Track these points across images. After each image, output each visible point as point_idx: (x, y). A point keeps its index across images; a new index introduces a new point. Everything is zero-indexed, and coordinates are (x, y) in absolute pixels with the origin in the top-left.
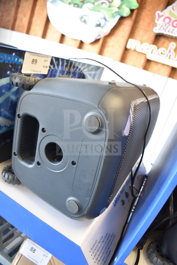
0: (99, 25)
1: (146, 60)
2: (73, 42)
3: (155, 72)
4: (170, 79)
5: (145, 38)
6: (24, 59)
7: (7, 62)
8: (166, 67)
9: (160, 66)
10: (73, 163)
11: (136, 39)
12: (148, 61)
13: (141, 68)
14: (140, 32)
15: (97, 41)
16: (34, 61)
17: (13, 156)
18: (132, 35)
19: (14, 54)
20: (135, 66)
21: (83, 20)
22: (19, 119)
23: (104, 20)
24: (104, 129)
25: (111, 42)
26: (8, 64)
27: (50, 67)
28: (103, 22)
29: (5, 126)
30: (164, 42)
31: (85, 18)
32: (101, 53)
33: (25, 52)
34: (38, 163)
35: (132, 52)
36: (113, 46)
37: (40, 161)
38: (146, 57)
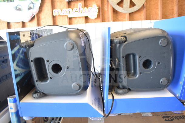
0: (30, 8)
1: (68, 18)
2: (18, 25)
3: (77, 24)
4: (87, 24)
5: (62, 6)
6: (20, 35)
7: (14, 39)
8: (81, 18)
9: (78, 19)
10: (68, 68)
11: (57, 9)
12: (70, 19)
13: (68, 24)
14: (57, 4)
15: (33, 18)
16: (24, 35)
17: (36, 82)
18: (53, 7)
19: (16, 34)
20: (64, 25)
21: (18, 8)
22: (33, 63)
23: (32, 4)
24: (74, 47)
25: (42, 15)
26: (15, 40)
27: (31, 36)
28: (31, 5)
29: (23, 73)
30: (74, 5)
31: (19, 7)
32: (39, 24)
33: (19, 32)
34: (51, 78)
35: (58, 17)
36: (45, 18)
37: (51, 76)
38: (68, 17)
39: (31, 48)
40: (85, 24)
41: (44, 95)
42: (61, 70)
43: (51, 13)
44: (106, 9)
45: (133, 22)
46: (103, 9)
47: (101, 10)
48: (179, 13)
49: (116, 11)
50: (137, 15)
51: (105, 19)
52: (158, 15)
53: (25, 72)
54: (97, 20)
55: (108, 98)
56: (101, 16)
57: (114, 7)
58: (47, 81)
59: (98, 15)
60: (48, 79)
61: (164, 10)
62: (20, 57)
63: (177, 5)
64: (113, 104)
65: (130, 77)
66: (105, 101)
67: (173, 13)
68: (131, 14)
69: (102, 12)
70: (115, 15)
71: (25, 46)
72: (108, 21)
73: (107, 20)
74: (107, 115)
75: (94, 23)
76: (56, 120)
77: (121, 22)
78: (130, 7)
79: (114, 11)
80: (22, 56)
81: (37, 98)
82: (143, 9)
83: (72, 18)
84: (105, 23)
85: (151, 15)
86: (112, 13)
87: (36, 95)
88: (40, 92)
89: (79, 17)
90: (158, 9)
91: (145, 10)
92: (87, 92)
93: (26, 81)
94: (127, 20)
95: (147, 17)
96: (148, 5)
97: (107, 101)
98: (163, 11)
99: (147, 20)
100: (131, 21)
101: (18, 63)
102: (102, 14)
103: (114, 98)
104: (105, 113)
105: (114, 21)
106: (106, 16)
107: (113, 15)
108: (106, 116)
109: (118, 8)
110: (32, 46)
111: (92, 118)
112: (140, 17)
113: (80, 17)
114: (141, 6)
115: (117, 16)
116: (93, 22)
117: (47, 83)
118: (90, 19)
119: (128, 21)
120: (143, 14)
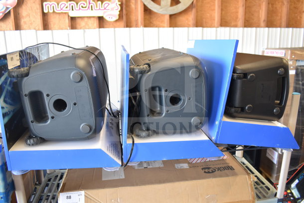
1: (70, 19)
3: (84, 28)
4: (101, 29)
6: (7, 60)
7: (1, 65)
8: (92, 19)
9: (86, 20)
10: (75, 104)
12: (73, 19)
13: (69, 28)
16: (12, 59)
17: (31, 124)
19: (2, 59)
20: (62, 29)
22: (27, 97)
24: (84, 78)
27: (20, 59)
29: (12, 111)
32: (17, 27)
33: (6, 55)
34: (53, 118)
35: (52, 15)
36: (28, 15)
37: (53, 115)
38: (69, 16)
39: (25, 78)
40: (98, 29)
41: (42, 141)
42: (66, 107)
43: (39, 7)
44: (133, 6)
45: (176, 29)
46: (128, 6)
47: (124, 7)
48: (245, 19)
49: (150, 10)
50: (182, 19)
51: (130, 23)
52: (214, 20)
53: (14, 110)
54: (118, 23)
55: (127, 141)
56: (124, 17)
57: (146, 4)
58: (46, 122)
59: (119, 15)
60: (48, 119)
61: (223, 12)
62: (7, 89)
63: (243, 6)
64: (132, 150)
65: (155, 116)
66: (123, 147)
67: (237, 18)
68: (173, 17)
69: (126, 10)
70: (147, 17)
71: (17, 75)
72: (137, 26)
73: (134, 23)
74: (125, 163)
75: (113, 29)
76: (55, 180)
77: (157, 29)
78: (172, 5)
79: (146, 10)
80: (10, 89)
81: (33, 145)
82: (192, 9)
83: (77, 18)
84: (131, 29)
85: (204, 20)
86: (143, 13)
87: (32, 141)
88: (36, 137)
89: (87, 17)
90: (214, 10)
91: (194, 10)
92: (100, 135)
93: (16, 122)
94: (166, 25)
95: (197, 22)
96: (200, 4)
97: (126, 147)
98: (221, 13)
99: (197, 26)
100: (172, 28)
101: (5, 97)
102: (127, 14)
103: (135, 142)
104: (124, 161)
105: (145, 26)
106: (133, 18)
107: (144, 16)
108: (124, 165)
109: (152, 6)
110: (27, 75)
111: (107, 169)
112: (187, 21)
113: (90, 17)
114: (188, 5)
115: (151, 18)
116: (112, 27)
117: (47, 125)
118: (107, 21)
119: (167, 27)
120: (191, 17)
